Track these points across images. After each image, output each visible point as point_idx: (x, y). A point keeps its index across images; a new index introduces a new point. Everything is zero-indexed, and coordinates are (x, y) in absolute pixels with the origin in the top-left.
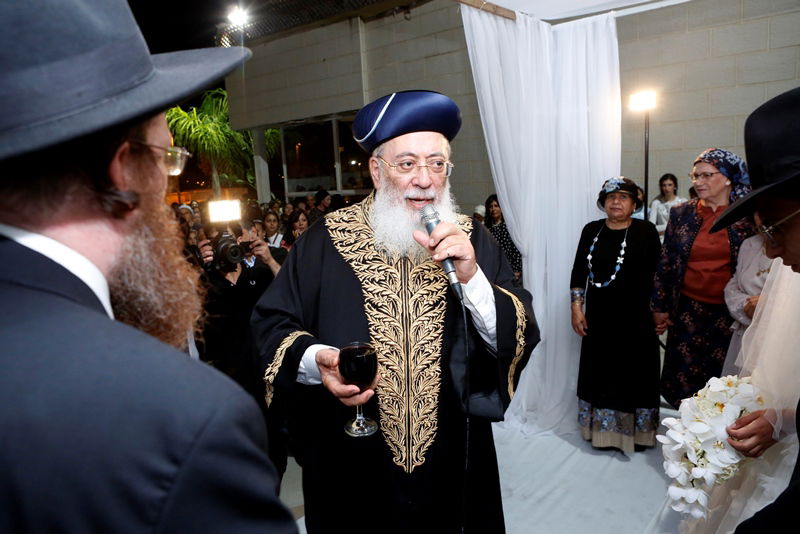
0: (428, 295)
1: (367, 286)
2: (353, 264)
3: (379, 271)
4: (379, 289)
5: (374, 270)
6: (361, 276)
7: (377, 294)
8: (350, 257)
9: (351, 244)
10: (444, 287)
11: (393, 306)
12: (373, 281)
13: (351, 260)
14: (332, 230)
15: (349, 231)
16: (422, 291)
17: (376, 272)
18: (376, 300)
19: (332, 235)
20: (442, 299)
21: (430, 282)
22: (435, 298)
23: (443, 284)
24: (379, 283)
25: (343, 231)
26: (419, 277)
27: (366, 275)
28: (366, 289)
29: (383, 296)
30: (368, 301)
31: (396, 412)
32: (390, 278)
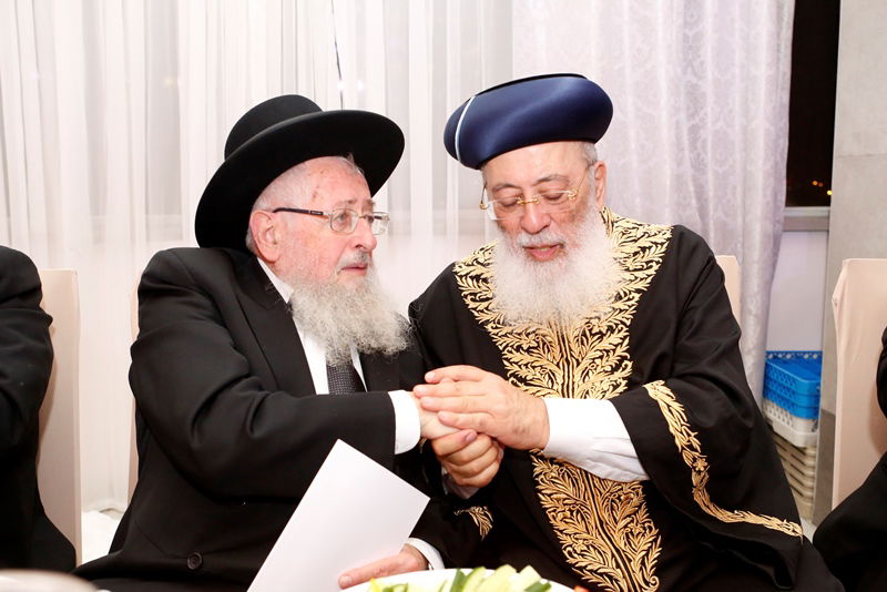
0: (601, 357)
1: (509, 356)
2: (489, 327)
3: (527, 335)
4: (527, 358)
5: (519, 334)
6: (501, 343)
7: (526, 365)
8: (483, 317)
9: (488, 299)
10: (623, 339)
11: (550, 378)
12: (519, 348)
13: (488, 322)
14: (461, 277)
15: (485, 280)
16: (592, 354)
17: (524, 336)
18: (523, 373)
19: (460, 283)
20: (624, 358)
21: (602, 335)
22: (613, 360)
23: (622, 334)
24: (528, 351)
25: (477, 278)
26: (584, 334)
27: (508, 341)
28: (508, 360)
29: (534, 367)
30: (512, 375)
31: (581, 527)
32: (544, 344)
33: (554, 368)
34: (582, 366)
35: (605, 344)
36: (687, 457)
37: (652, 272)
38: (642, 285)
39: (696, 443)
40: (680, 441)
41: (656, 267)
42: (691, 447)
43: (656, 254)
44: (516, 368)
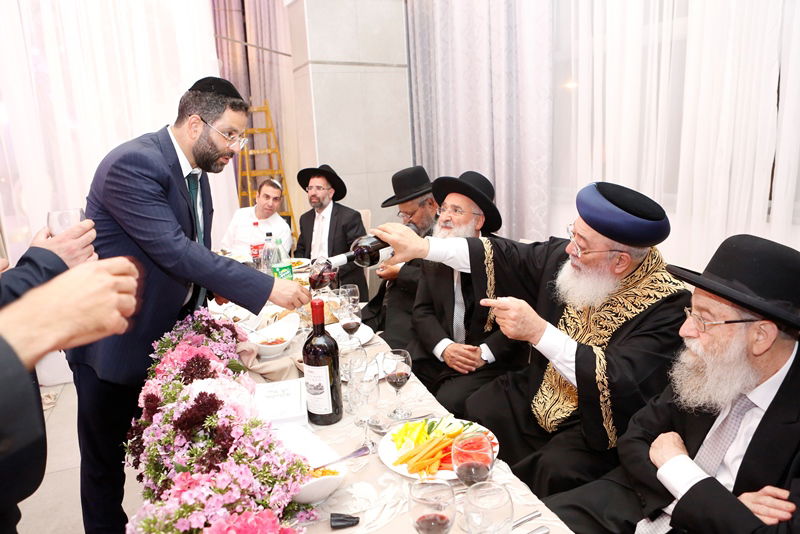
33: (580, 326)
34: (590, 335)
35: (602, 332)
36: (600, 387)
37: (638, 311)
38: (630, 316)
39: (606, 382)
40: (598, 378)
41: (642, 310)
42: (603, 383)
43: (648, 303)
44: (567, 316)
